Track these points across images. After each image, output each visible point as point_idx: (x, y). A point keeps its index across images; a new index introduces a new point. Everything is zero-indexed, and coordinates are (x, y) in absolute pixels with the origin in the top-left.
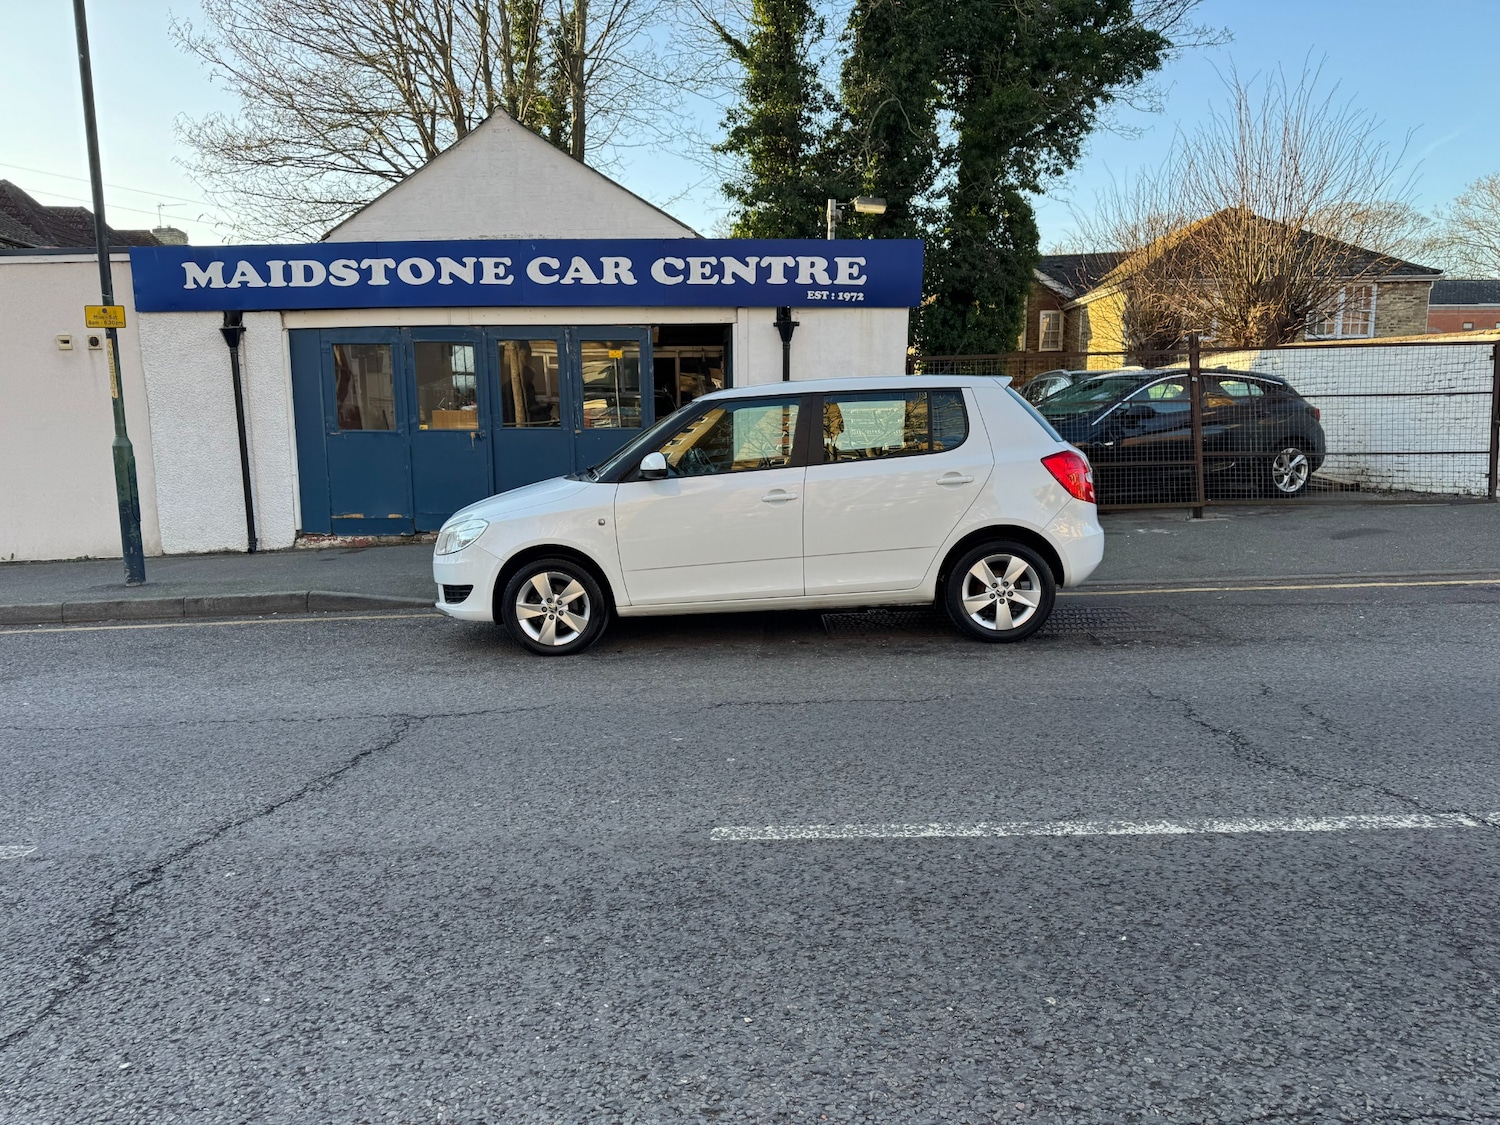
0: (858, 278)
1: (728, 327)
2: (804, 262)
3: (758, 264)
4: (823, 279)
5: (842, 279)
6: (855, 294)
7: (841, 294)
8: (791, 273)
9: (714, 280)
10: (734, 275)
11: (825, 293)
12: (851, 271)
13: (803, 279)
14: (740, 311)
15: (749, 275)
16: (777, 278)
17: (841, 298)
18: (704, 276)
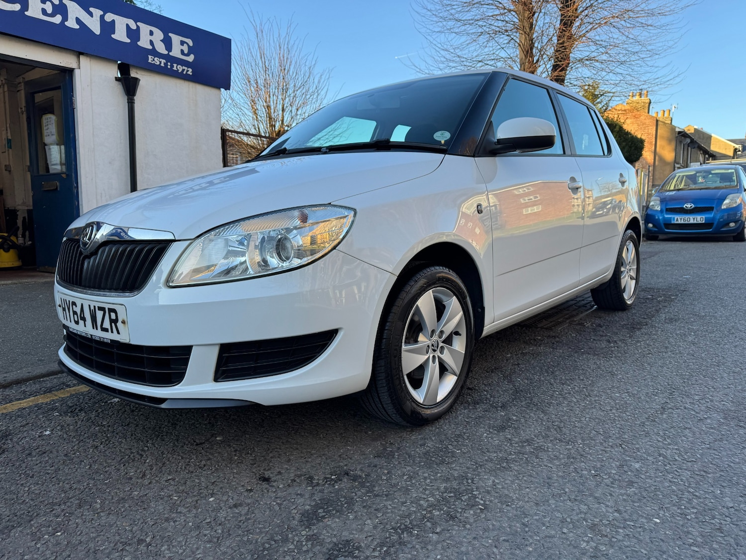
0: (188, 55)
1: (69, 72)
2: (145, 29)
3: (102, 17)
4: (161, 48)
5: (176, 52)
6: (186, 68)
7: (175, 65)
8: (134, 34)
9: (57, 19)
10: (78, 21)
11: (163, 61)
12: (182, 47)
13: (144, 43)
14: (82, 58)
15: (94, 25)
16: (120, 35)
17: (175, 68)
18: (44, 12)
